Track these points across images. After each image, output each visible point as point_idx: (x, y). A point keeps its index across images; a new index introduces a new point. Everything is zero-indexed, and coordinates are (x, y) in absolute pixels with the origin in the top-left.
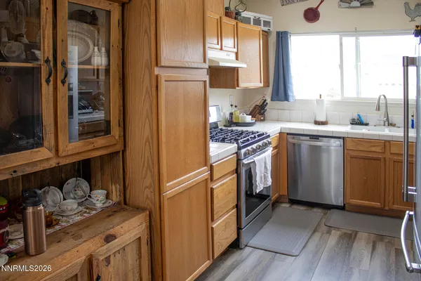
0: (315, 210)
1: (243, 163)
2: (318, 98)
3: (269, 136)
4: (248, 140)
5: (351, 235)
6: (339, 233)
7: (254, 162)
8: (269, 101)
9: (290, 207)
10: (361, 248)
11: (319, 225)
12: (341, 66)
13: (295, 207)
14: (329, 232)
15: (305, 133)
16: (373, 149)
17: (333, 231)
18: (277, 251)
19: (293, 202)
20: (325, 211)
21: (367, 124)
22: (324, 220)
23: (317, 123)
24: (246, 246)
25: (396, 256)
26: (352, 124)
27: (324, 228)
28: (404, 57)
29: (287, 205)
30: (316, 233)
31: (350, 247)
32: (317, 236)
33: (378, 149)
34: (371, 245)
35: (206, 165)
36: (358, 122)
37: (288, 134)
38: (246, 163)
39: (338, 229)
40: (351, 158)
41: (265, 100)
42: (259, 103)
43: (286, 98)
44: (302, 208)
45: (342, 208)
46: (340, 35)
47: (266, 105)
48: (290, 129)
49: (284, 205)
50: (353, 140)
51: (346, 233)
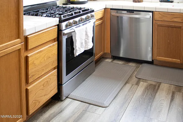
1: (64, 33)
3: (93, 11)
4: (72, 14)
5: (155, 86)
6: (145, 84)
7: (75, 31)
9: (112, 62)
10: (162, 99)
11: (131, 77)
13: (116, 62)
14: (138, 84)
17: (141, 83)
18: (91, 103)
19: (116, 58)
20: (138, 65)
21: (172, 2)
22: (136, 73)
23: (135, 1)
24: (67, 97)
26: (161, 1)
29: (110, 60)
31: (153, 97)
33: (179, 20)
34: (171, 95)
37: (111, 9)
38: (66, 32)
39: (145, 80)
40: (158, 26)
44: (120, 62)
45: (151, 63)
48: (112, 5)
49: (107, 60)
50: (159, 13)
51: (151, 85)
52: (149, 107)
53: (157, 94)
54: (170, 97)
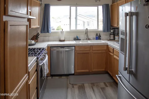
0: (63, 77)
1: (39, 65)
2: (62, 31)
3: (45, 49)
5: (82, 86)
6: (77, 86)
7: (44, 63)
8: (40, 33)
9: (52, 78)
10: (89, 91)
12: (70, 18)
13: (54, 78)
14: (73, 87)
15: (58, 46)
16: (86, 49)
19: (52, 76)
20: (67, 77)
21: (80, 40)
22: (68, 82)
23: (61, 41)
25: (103, 91)
26: (74, 40)
27: (70, 86)
28: (125, 13)
29: (50, 78)
30: (68, 89)
31: (85, 92)
32: (69, 90)
33: (88, 49)
35: (27, 73)
36: (77, 39)
37: (51, 47)
38: (40, 65)
39: (76, 85)
40: (77, 54)
41: (38, 33)
42: (35, 34)
43: (48, 31)
44: (57, 78)
45: (73, 74)
46: (70, 6)
47: (39, 35)
48: (52, 45)
50: (78, 47)
51: (80, 86)
52: (86, 97)
53: (86, 90)
54: (92, 89)
